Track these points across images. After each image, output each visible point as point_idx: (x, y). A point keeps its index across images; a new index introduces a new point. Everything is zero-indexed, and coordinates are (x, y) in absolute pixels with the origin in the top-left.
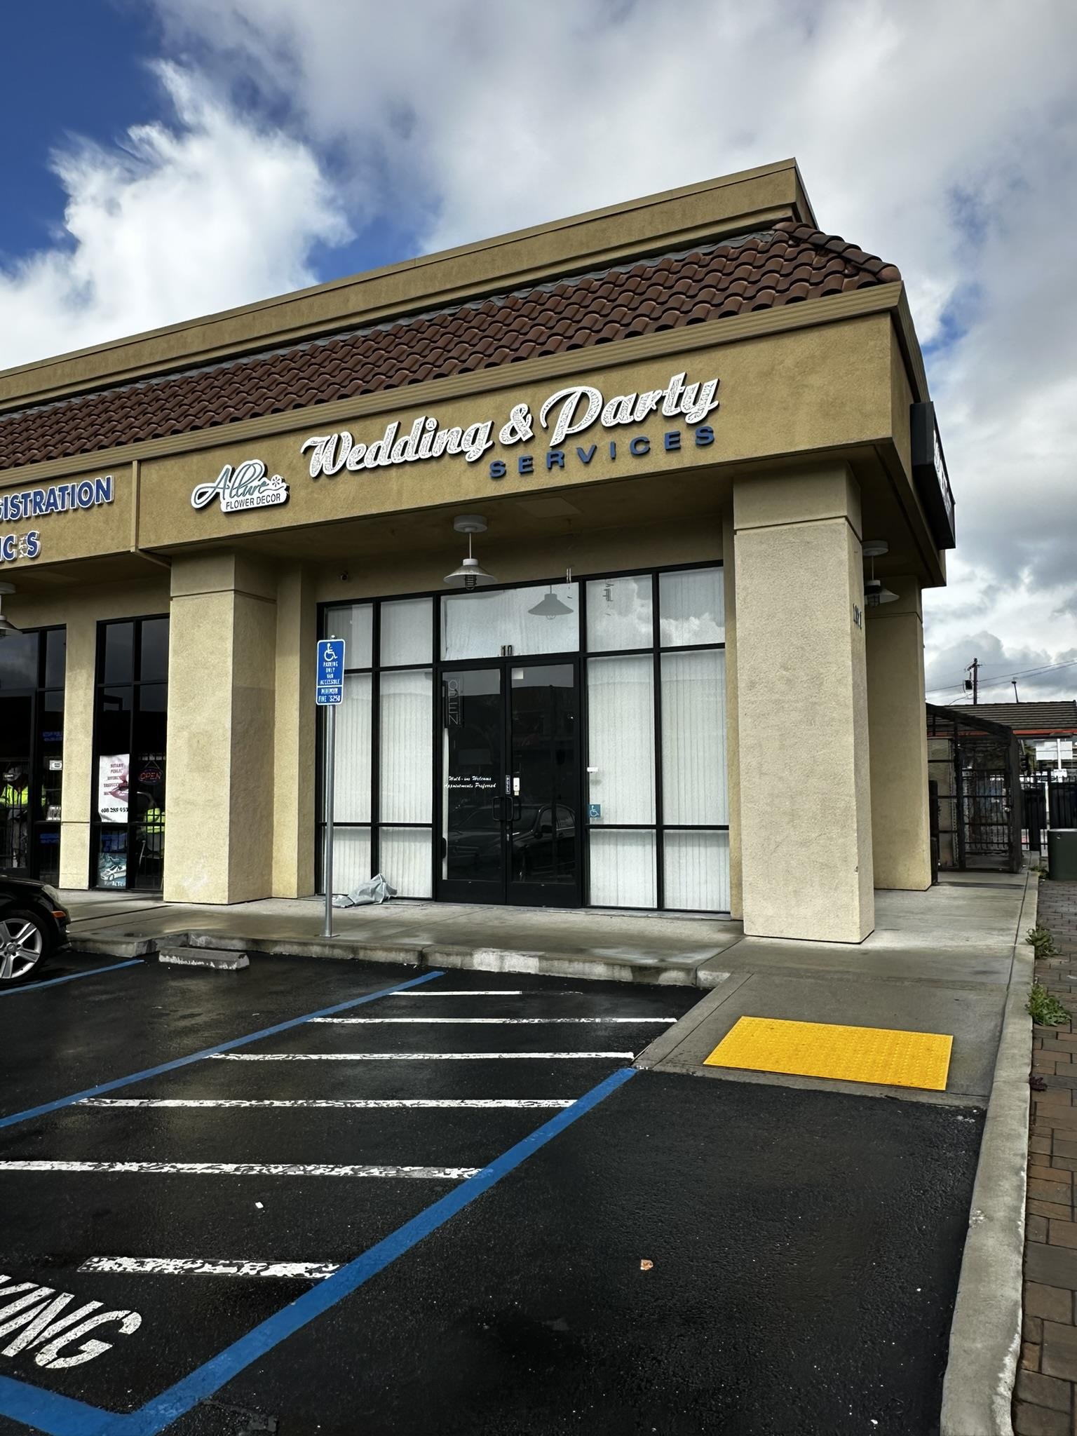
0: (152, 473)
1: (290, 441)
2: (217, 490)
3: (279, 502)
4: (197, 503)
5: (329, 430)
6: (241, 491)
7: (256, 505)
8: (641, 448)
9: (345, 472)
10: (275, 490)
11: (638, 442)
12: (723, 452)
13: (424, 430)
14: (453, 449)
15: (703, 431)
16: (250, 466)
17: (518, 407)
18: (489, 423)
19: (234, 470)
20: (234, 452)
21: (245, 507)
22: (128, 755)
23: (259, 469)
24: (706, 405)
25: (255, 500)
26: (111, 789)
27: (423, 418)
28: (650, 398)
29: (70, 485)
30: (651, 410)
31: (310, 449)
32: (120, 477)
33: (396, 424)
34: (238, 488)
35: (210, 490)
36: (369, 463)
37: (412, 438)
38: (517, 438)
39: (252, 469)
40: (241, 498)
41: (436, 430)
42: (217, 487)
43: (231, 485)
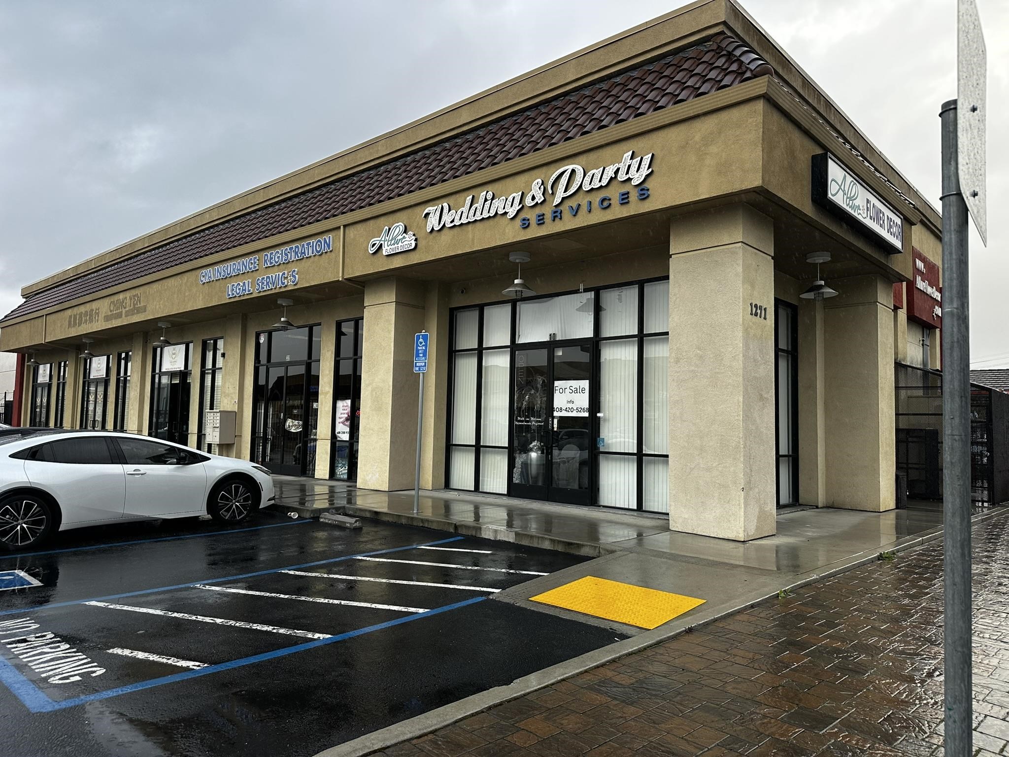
0: (352, 232)
1: (418, 210)
2: (381, 242)
3: (411, 248)
4: (371, 250)
5: (437, 202)
6: (393, 242)
7: (400, 251)
8: (606, 204)
9: (445, 229)
10: (409, 242)
11: (603, 200)
12: (654, 204)
13: (486, 200)
14: (501, 212)
15: (642, 190)
16: (398, 226)
17: (536, 182)
18: (520, 193)
19: (390, 229)
20: (391, 218)
21: (394, 252)
22: (350, 400)
23: (402, 228)
24: (644, 171)
25: (400, 247)
26: (342, 420)
27: (485, 193)
28: (611, 170)
29: (311, 242)
30: (611, 178)
31: (427, 215)
32: (336, 236)
33: (471, 197)
34: (392, 240)
35: (378, 242)
36: (457, 223)
37: (478, 205)
38: (535, 202)
39: (398, 229)
40: (393, 246)
41: (493, 199)
42: (380, 241)
43: (387, 238)
